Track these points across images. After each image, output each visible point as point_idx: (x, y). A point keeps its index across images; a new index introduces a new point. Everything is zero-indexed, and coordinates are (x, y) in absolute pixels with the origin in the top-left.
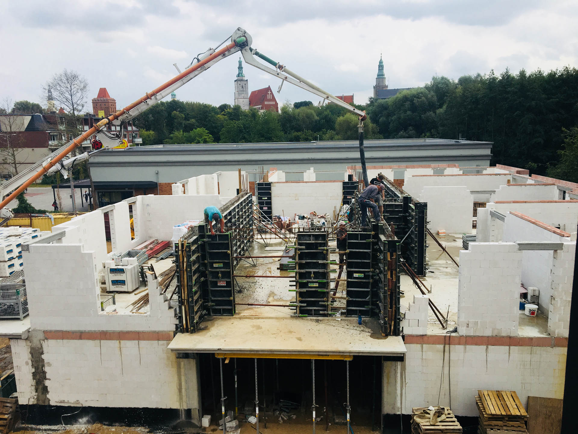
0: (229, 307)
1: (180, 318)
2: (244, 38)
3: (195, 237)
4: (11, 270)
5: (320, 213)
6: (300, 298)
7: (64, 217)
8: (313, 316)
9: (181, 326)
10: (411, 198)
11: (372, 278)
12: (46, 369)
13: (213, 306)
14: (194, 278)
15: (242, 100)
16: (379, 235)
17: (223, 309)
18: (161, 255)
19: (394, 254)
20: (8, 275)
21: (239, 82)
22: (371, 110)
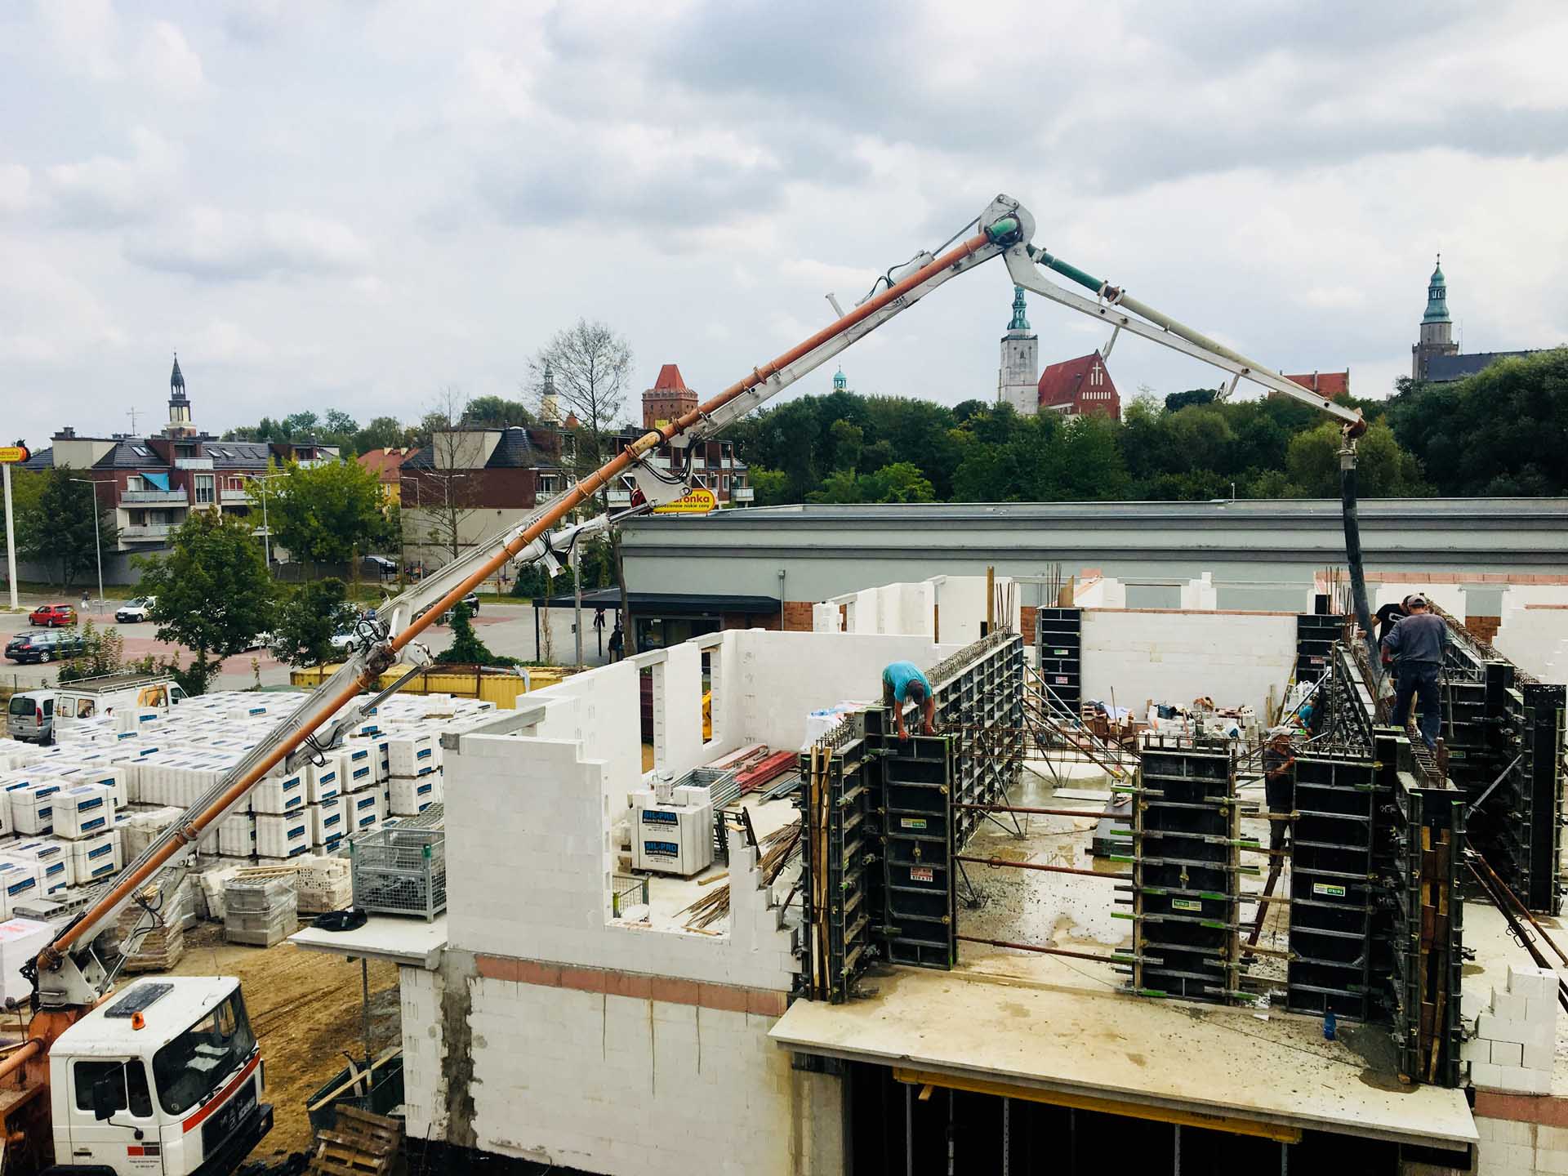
0: (940, 945)
1: (806, 958)
2: (1013, 221)
3: (854, 743)
4: (423, 800)
5: (1224, 703)
6: (1145, 941)
7: (554, 677)
8: (1181, 999)
9: (807, 981)
10: (1512, 669)
11: (1374, 901)
12: (475, 1053)
13: (896, 935)
14: (847, 853)
15: (1020, 389)
16: (1398, 774)
17: (923, 948)
18: (774, 787)
19: (1444, 831)
20: (416, 811)
21: (1014, 343)
22: (1403, 413)
